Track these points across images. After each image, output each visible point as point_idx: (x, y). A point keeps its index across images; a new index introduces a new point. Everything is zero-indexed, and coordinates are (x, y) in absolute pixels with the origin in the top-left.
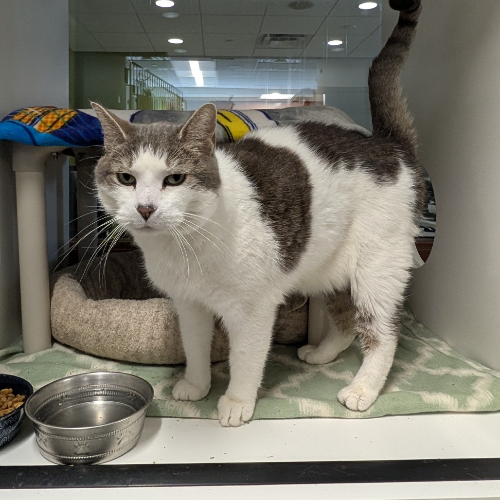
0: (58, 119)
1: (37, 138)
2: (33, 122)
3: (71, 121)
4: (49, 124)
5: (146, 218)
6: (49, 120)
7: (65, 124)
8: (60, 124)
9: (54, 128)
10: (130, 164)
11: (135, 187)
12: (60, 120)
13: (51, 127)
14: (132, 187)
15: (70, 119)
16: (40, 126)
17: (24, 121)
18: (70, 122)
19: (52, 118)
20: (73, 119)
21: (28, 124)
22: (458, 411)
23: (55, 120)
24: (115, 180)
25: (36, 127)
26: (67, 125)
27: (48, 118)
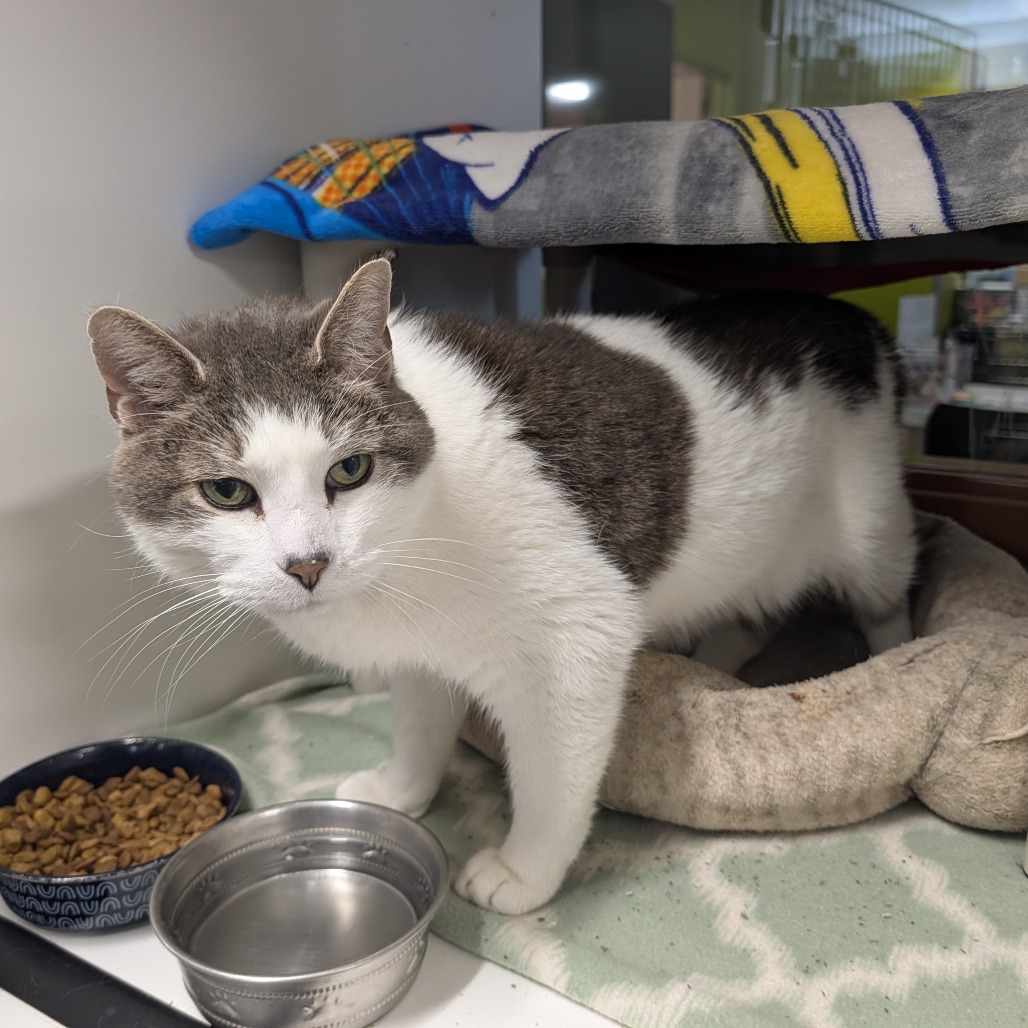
0: (369, 168)
1: (315, 222)
2: (315, 181)
3: (394, 174)
4: (348, 184)
5: (310, 587)
6: (350, 172)
7: (381, 183)
8: (370, 183)
9: (356, 195)
10: (238, 451)
11: (259, 511)
12: (373, 172)
13: (350, 191)
14: (248, 515)
15: (394, 167)
16: (329, 190)
17: (295, 179)
18: (394, 179)
19: (358, 166)
20: (400, 167)
21: (302, 187)
23: (362, 171)
24: (197, 499)
25: (318, 194)
26: (385, 184)
27: (348, 167)
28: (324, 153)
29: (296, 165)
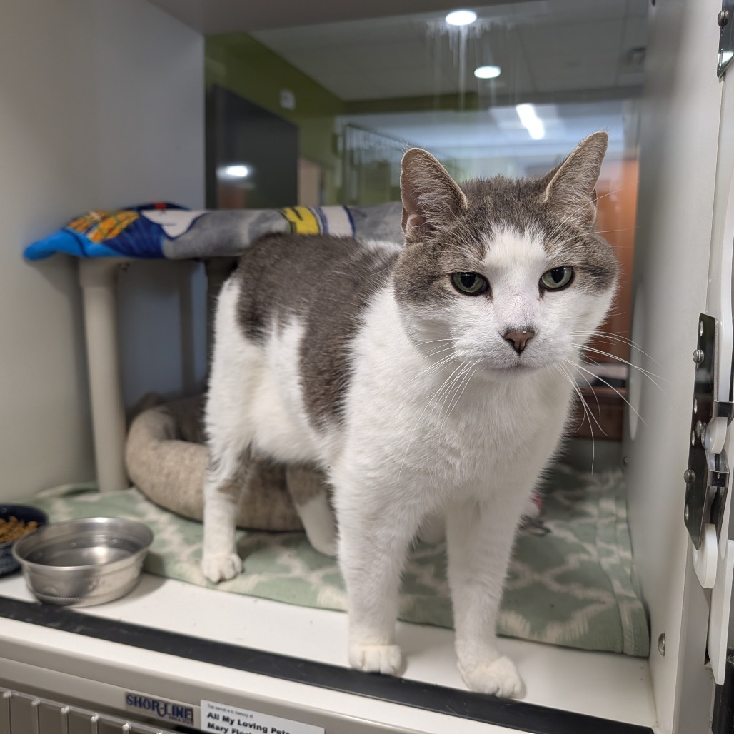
0: (116, 225)
1: (89, 248)
2: (89, 229)
3: (128, 228)
4: (105, 232)
5: (519, 351)
6: (107, 227)
8: (116, 232)
10: (482, 255)
12: (118, 227)
13: (106, 235)
15: (128, 225)
16: (96, 234)
17: (79, 229)
19: (110, 224)
20: (131, 225)
21: (82, 232)
22: (531, 638)
25: (90, 236)
26: (123, 232)
27: (105, 224)
28: (93, 218)
29: (79, 222)
